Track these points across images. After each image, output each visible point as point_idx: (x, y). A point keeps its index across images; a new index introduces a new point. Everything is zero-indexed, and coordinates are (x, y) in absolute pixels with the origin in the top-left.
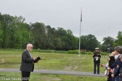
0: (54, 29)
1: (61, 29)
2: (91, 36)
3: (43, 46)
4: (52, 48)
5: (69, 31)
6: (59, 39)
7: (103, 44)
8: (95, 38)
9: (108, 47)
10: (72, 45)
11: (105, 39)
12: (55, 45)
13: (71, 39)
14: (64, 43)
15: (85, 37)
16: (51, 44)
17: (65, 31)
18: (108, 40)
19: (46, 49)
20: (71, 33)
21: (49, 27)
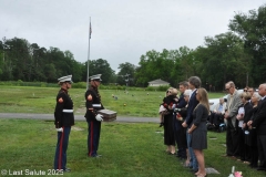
0: (44, 49)
1: (56, 49)
2: (101, 61)
3: (26, 76)
4: (41, 80)
5: (68, 52)
6: (52, 65)
7: (120, 74)
8: (108, 65)
9: (127, 78)
11: (122, 65)
12: (47, 74)
13: (71, 66)
15: (93, 62)
16: (40, 73)
17: (61, 53)
18: (126, 68)
19: (32, 80)
20: (71, 55)
21: (35, 46)
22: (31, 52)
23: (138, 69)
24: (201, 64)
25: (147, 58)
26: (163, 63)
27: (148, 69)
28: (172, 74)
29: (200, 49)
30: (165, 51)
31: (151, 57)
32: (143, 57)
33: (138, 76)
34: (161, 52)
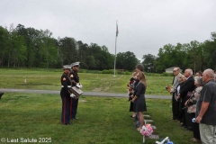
0: (86, 45)
1: (95, 44)
2: (129, 53)
5: (104, 47)
6: (93, 57)
7: (143, 63)
8: (134, 56)
10: (107, 64)
11: (145, 56)
12: (88, 63)
13: (106, 57)
14: (98, 61)
15: (123, 54)
17: (99, 48)
18: (148, 58)
20: (107, 49)
21: (80, 42)
22: (77, 47)
23: (158, 59)
24: (208, 54)
25: (164, 51)
26: (177, 54)
27: (165, 59)
28: (185, 63)
29: (208, 43)
30: (179, 45)
31: (168, 50)
32: (161, 49)
33: (157, 65)
34: (176, 45)
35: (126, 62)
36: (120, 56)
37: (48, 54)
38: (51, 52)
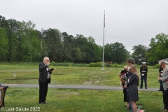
0: (71, 36)
1: (81, 36)
2: (117, 44)
3: (58, 58)
4: (70, 61)
5: (90, 38)
6: (78, 49)
7: (133, 54)
8: (123, 47)
9: (140, 58)
10: (94, 57)
11: (135, 47)
12: (74, 56)
13: (93, 49)
14: (84, 53)
15: (111, 45)
16: (68, 55)
17: (85, 39)
18: (139, 49)
19: (63, 61)
20: (93, 41)
21: (65, 34)
22: (62, 39)
23: (149, 50)
25: (156, 41)
27: (158, 50)
31: (161, 39)
32: (153, 39)
33: (149, 56)
35: (115, 54)
36: (108, 48)
37: (31, 47)
38: (34, 45)
